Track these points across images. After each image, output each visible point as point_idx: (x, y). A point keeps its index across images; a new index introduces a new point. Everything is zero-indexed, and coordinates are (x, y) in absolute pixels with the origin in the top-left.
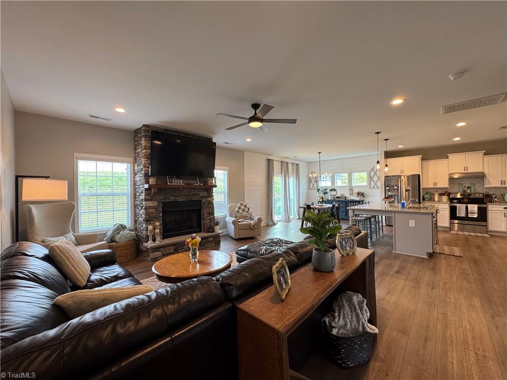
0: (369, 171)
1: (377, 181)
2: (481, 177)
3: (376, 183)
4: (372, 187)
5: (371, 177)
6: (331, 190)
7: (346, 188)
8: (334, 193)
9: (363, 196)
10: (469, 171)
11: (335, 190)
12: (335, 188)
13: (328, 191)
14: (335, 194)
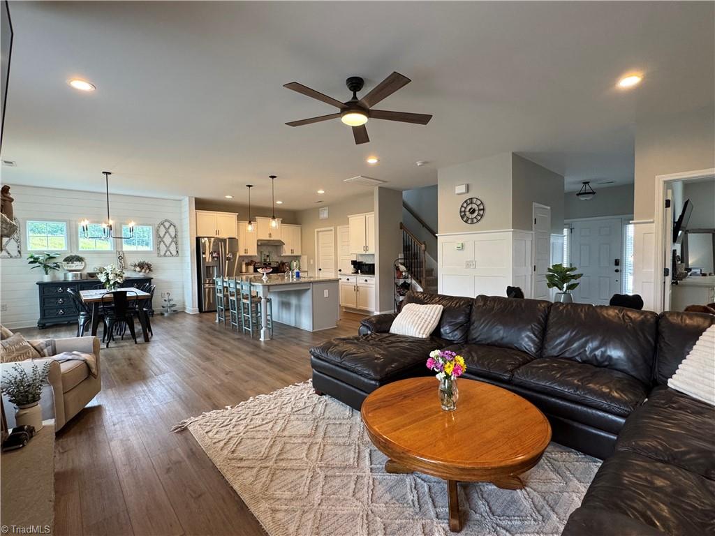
0: (157, 226)
1: (170, 244)
2: (278, 245)
3: (168, 247)
4: (162, 253)
5: (160, 237)
6: (69, 260)
7: (110, 255)
8: (76, 265)
9: (150, 270)
10: (272, 238)
11: (80, 259)
12: (80, 255)
13: (60, 260)
14: (81, 268)
